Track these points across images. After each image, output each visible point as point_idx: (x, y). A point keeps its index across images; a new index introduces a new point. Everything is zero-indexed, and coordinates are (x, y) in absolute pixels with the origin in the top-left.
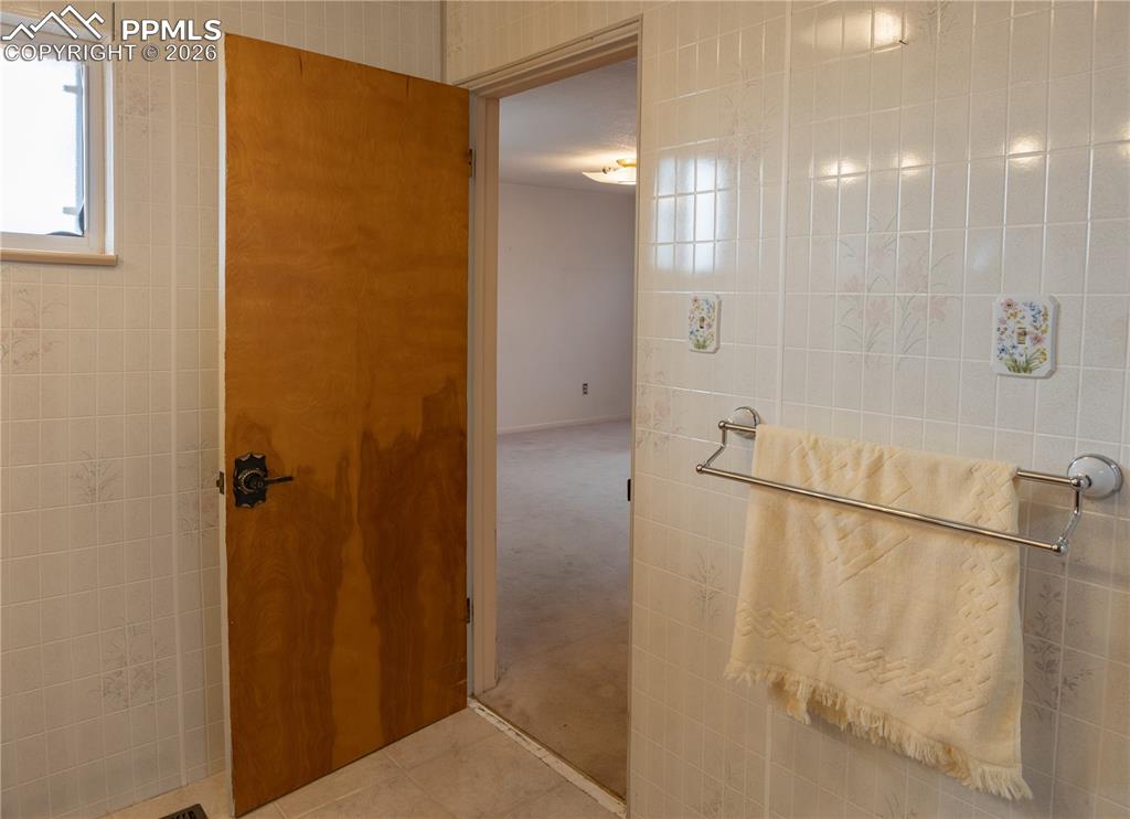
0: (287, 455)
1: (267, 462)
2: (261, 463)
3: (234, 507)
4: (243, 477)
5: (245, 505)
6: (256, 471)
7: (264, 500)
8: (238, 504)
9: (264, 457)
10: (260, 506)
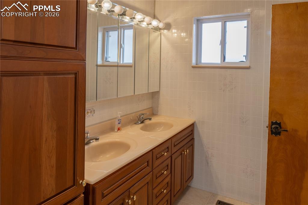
0: (289, 124)
1: (282, 124)
2: (279, 124)
3: (270, 135)
4: (273, 126)
5: (273, 135)
6: (277, 126)
7: (280, 135)
8: (272, 134)
9: (280, 123)
10: (278, 137)
